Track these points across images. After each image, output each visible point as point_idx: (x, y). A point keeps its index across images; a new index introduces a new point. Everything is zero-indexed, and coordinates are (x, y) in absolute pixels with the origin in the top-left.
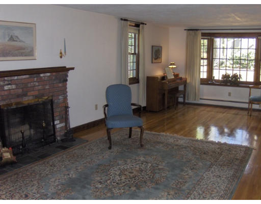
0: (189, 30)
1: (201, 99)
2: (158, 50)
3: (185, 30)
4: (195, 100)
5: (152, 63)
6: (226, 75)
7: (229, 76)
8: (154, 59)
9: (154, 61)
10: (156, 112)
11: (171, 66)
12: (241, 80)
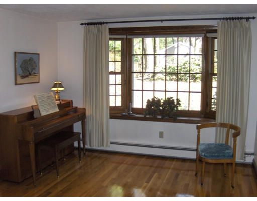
0: (88, 24)
1: (112, 143)
2: (31, 60)
3: (82, 24)
4: (103, 145)
5: (16, 84)
6: (153, 100)
7: (159, 101)
8: (19, 78)
9: (19, 80)
10: (18, 183)
11: (55, 89)
12: (179, 108)
